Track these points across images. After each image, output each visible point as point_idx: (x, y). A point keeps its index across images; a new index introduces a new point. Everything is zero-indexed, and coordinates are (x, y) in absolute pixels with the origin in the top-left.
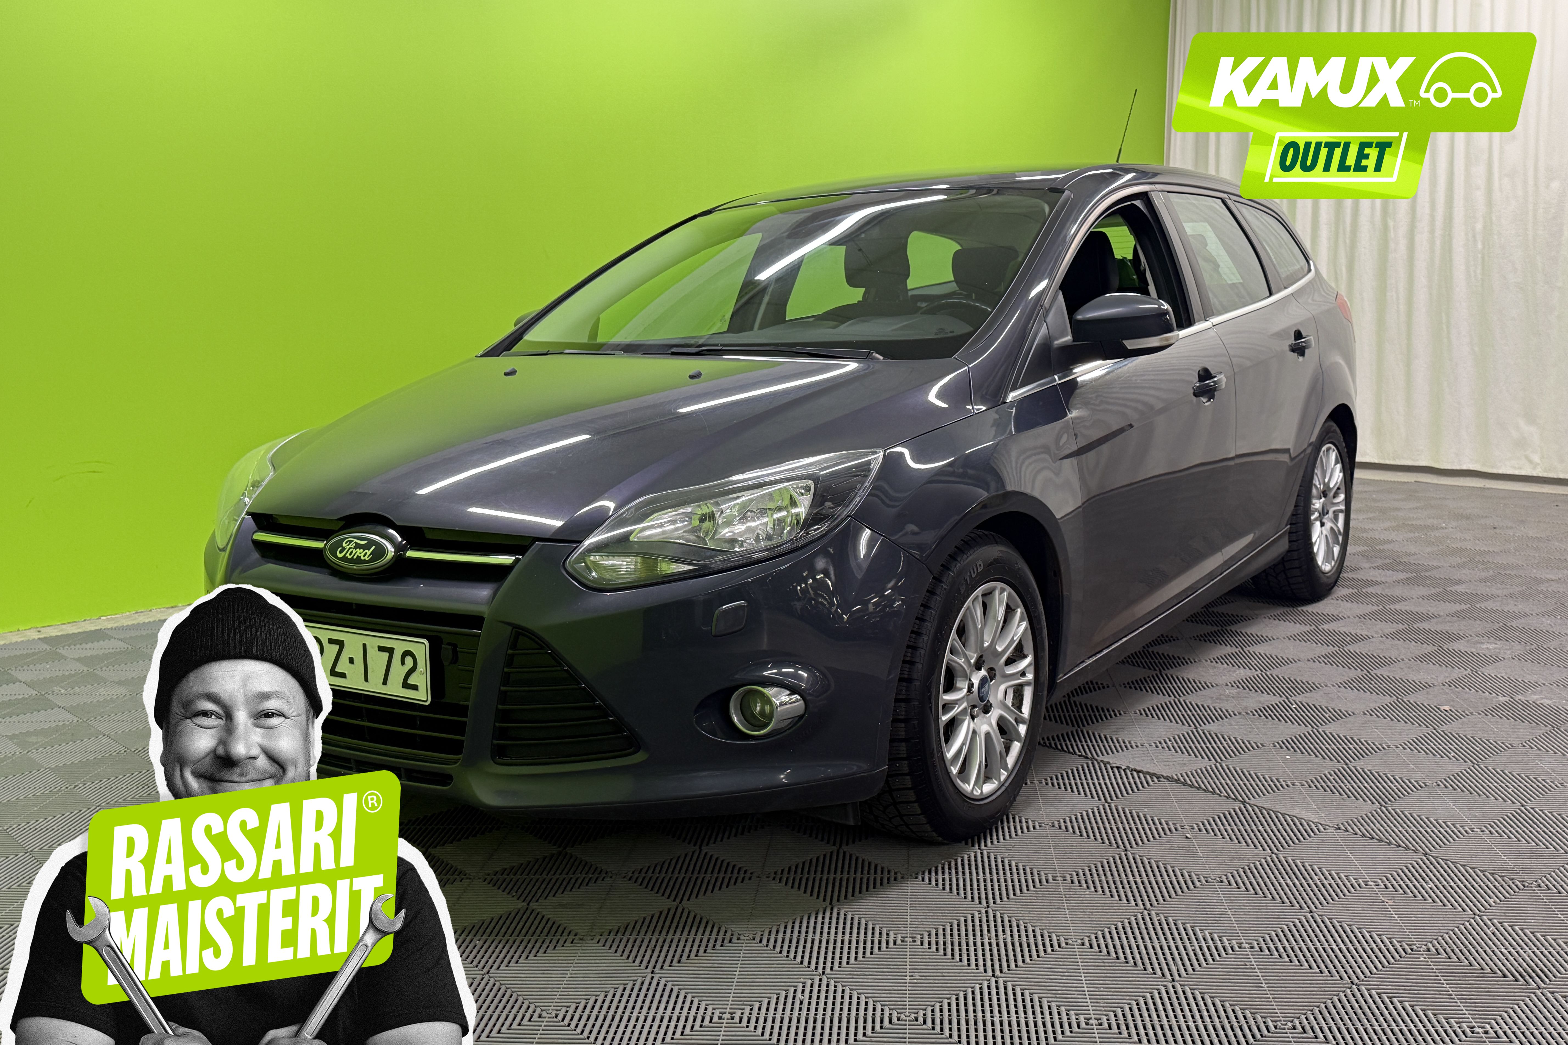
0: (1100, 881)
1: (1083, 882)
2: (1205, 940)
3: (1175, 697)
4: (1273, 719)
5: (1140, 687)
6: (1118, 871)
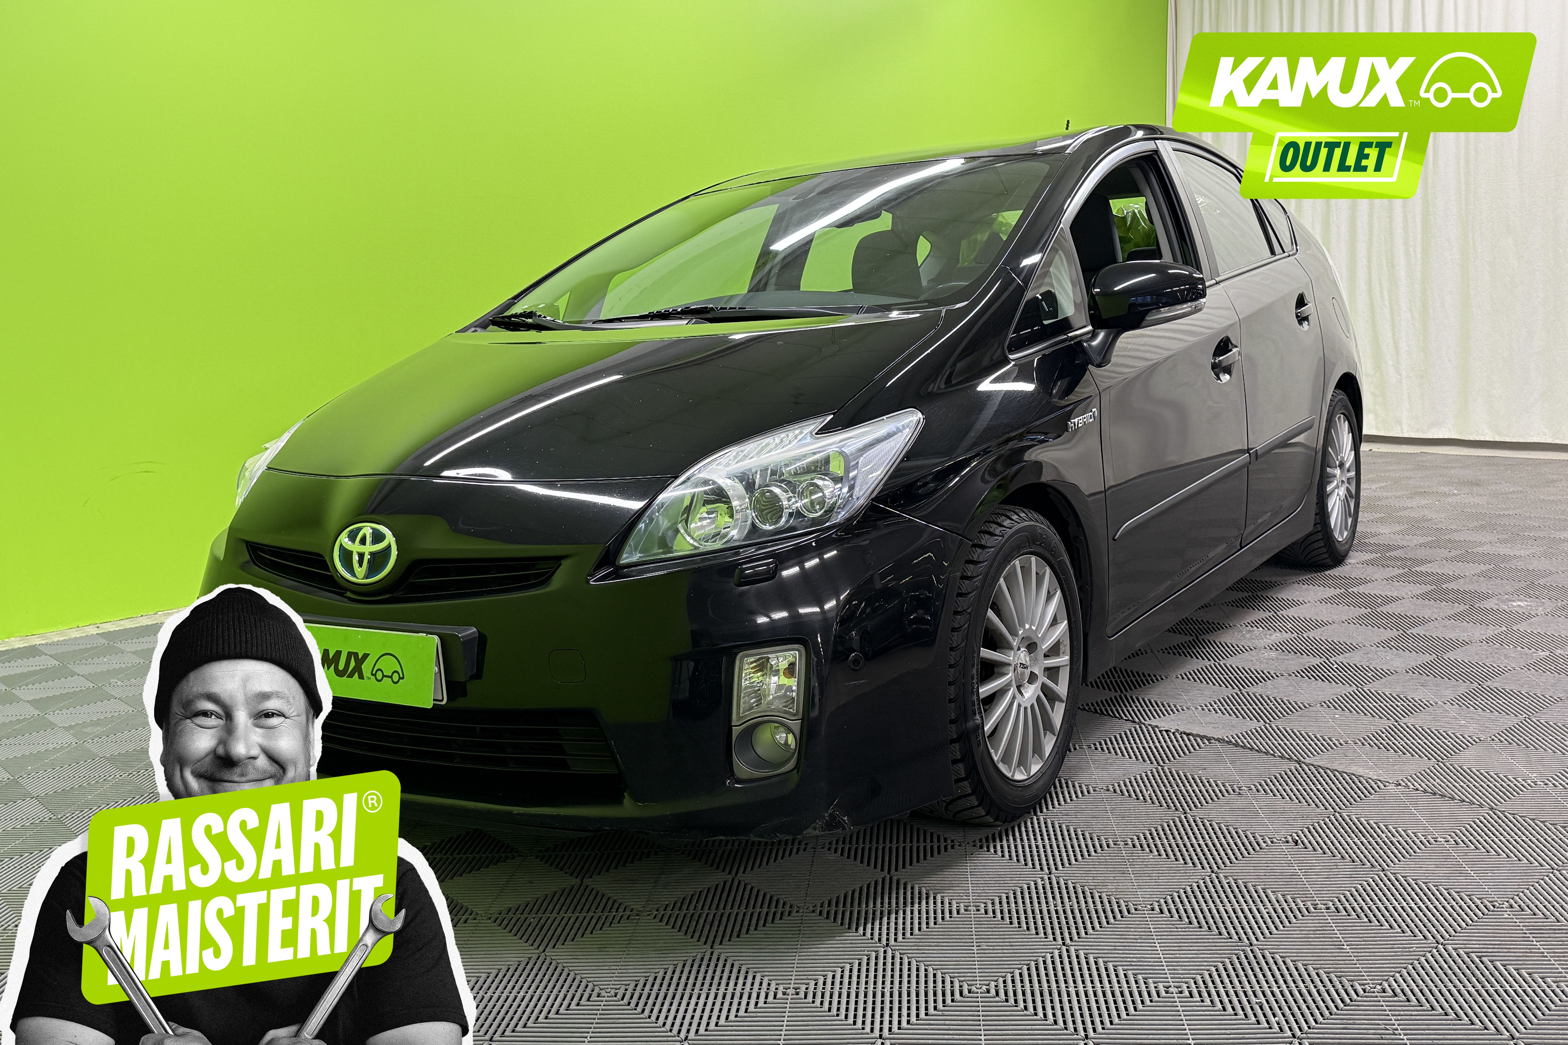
0: (1162, 844)
1: (1145, 846)
2: (1278, 902)
3: (1215, 661)
4: (1317, 680)
5: (1178, 652)
6: (1179, 834)
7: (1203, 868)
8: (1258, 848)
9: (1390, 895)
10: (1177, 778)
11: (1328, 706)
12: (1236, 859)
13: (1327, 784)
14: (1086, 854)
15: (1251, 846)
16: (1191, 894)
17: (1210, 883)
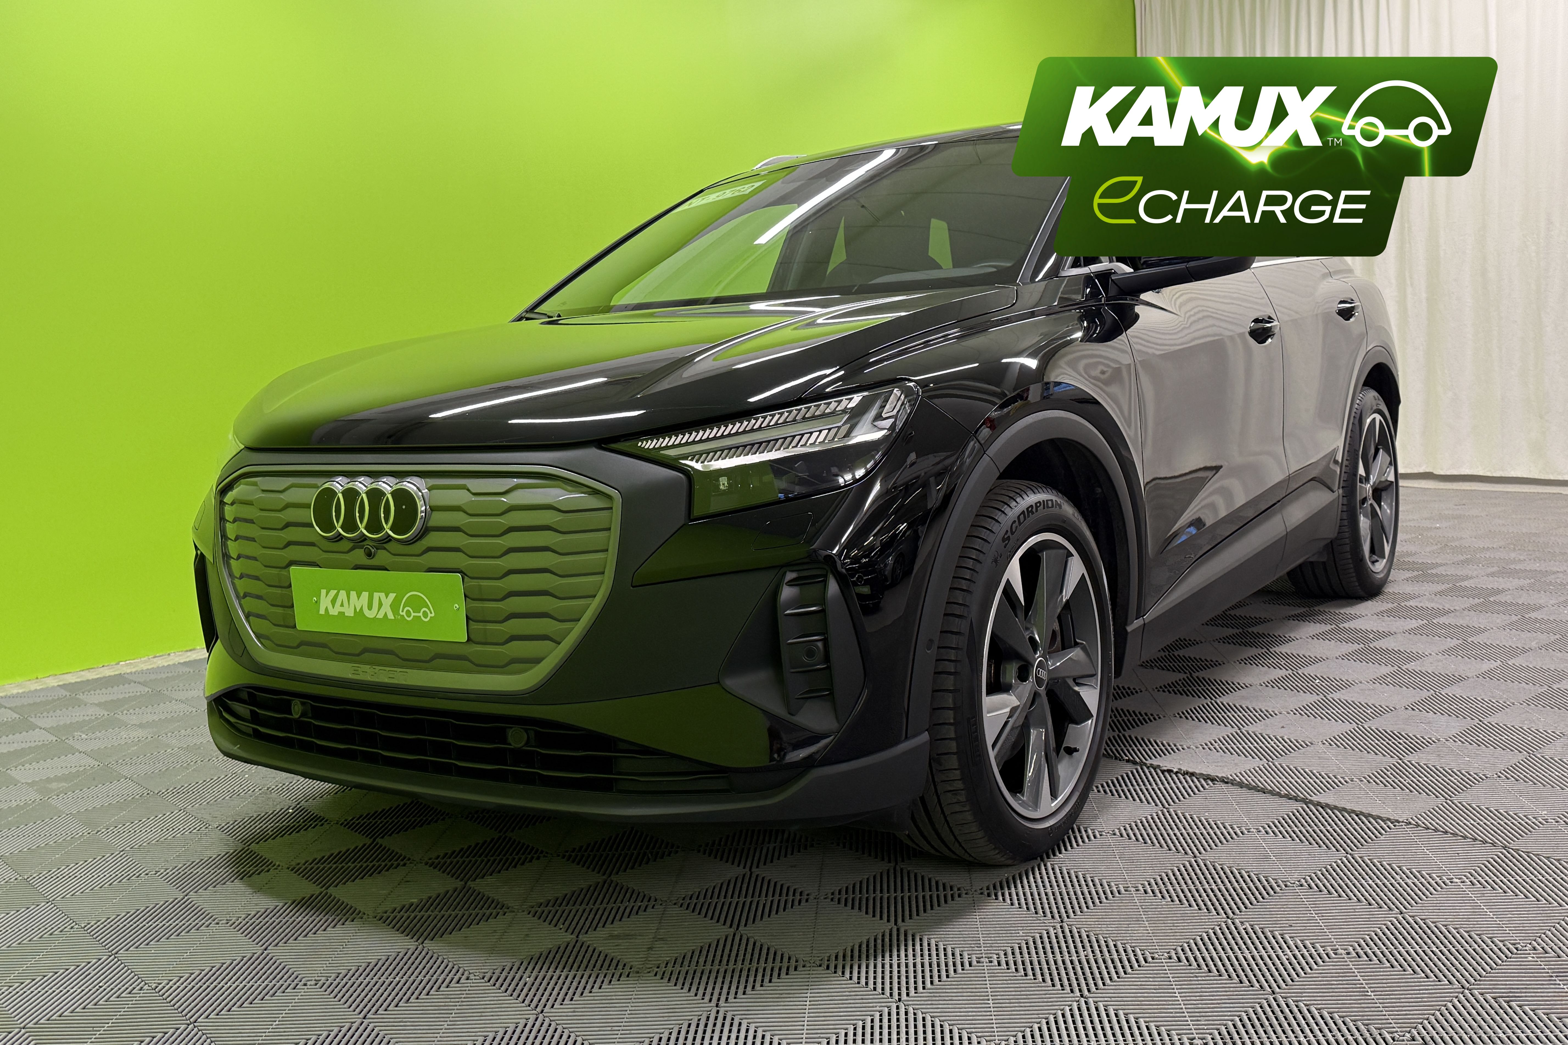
0: (1174, 890)
1: (1157, 892)
2: (1297, 948)
3: (1211, 699)
4: (1316, 718)
5: (1173, 690)
6: (1191, 879)
7: (1218, 914)
8: (1272, 892)
9: (1410, 938)
10: (1184, 821)
11: (1330, 744)
12: (1251, 904)
13: (1336, 824)
14: (1097, 901)
15: (1265, 890)
16: (1207, 941)
17: (1226, 929)
